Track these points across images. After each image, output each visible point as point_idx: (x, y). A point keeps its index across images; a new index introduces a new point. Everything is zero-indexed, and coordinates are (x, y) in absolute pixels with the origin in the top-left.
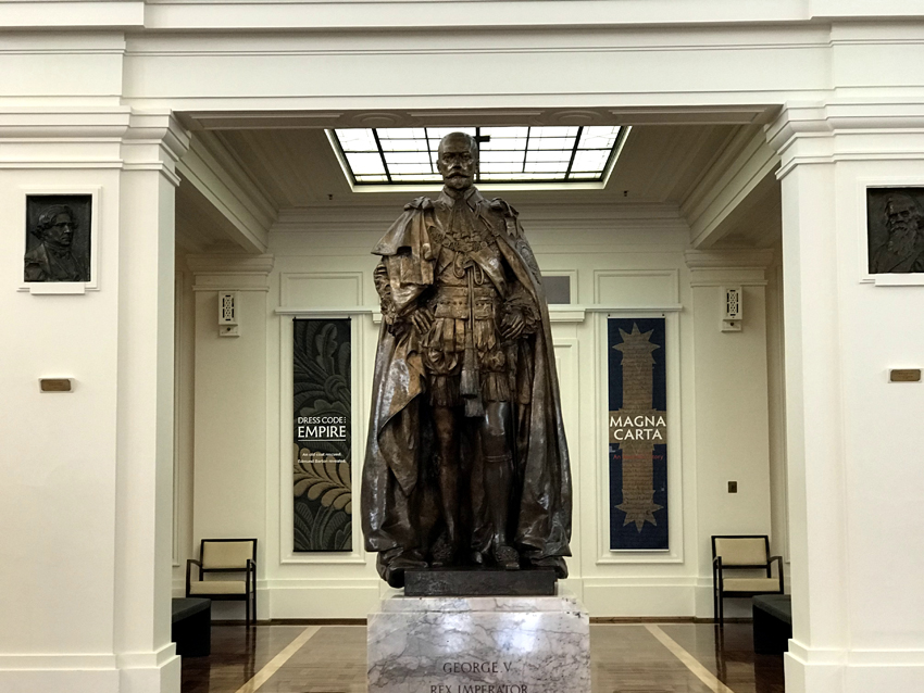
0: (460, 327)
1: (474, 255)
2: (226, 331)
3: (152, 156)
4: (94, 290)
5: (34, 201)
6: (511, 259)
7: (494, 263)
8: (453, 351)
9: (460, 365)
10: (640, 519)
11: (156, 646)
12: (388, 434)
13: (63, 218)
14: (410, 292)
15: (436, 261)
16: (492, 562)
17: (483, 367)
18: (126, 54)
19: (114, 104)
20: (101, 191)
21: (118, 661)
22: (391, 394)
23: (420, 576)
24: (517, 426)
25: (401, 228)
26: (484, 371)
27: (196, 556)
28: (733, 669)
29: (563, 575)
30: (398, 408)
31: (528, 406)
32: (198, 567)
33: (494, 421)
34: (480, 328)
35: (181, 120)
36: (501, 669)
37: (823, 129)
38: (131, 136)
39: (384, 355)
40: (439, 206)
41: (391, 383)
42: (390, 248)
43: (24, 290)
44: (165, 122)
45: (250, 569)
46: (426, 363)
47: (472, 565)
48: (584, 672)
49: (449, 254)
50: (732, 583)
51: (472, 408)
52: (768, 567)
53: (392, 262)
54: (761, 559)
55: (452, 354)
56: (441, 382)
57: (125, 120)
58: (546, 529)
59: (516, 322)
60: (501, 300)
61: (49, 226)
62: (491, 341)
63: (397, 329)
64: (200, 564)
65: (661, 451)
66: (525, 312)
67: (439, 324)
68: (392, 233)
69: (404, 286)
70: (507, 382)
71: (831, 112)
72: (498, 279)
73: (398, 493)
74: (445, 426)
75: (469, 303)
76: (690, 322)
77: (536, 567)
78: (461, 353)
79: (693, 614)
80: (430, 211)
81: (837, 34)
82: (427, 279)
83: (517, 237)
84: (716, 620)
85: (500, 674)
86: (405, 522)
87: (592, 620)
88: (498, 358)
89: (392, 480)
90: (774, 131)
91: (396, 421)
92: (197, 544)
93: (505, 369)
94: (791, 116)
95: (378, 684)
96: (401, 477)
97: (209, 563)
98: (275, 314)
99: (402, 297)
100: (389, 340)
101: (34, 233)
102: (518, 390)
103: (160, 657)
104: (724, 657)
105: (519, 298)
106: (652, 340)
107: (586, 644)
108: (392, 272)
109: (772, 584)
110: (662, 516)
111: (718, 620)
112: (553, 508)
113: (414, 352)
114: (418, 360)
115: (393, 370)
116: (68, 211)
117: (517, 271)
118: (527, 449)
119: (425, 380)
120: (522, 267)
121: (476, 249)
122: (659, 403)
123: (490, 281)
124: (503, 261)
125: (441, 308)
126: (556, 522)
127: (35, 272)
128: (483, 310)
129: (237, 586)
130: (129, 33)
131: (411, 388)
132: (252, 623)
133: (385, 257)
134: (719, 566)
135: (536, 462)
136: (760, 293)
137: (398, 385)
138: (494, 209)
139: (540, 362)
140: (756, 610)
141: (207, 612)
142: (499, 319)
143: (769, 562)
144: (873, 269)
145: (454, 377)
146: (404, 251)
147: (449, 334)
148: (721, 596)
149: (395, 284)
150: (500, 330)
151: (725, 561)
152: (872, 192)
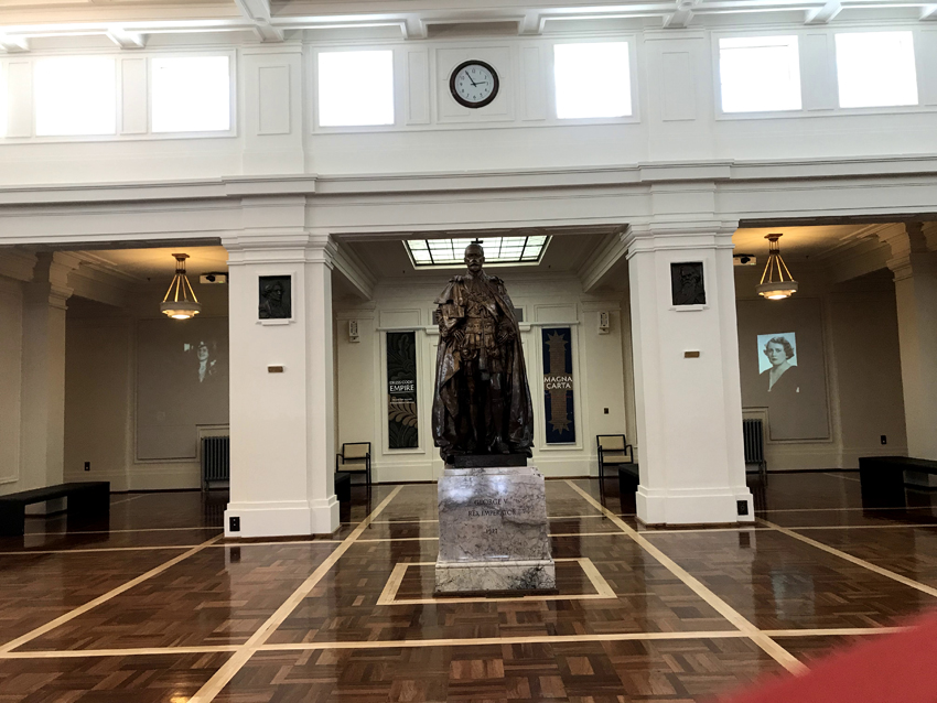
0: (478, 338)
1: (483, 303)
2: (353, 340)
3: (320, 256)
4: (293, 322)
5: (263, 279)
6: (501, 305)
7: (493, 306)
8: (474, 349)
9: (478, 356)
10: (561, 427)
11: (328, 496)
12: (444, 390)
13: (277, 287)
14: (453, 322)
15: (465, 306)
16: (496, 451)
17: (489, 357)
18: (306, 206)
19: (301, 231)
20: (295, 274)
21: (309, 504)
22: (445, 370)
23: (462, 458)
24: (506, 384)
25: (448, 291)
26: (490, 358)
27: (340, 452)
28: (609, 501)
29: (531, 456)
30: (449, 377)
31: (511, 375)
32: (341, 457)
33: (495, 382)
34: (487, 338)
35: (333, 237)
36: (502, 503)
37: (649, 235)
38: (310, 246)
39: (441, 352)
40: (466, 279)
41: (445, 365)
42: (443, 301)
43: (258, 323)
44: (326, 239)
45: (368, 458)
46: (462, 354)
47: (487, 453)
48: (543, 503)
49: (472, 303)
50: (607, 459)
51: (485, 376)
52: (625, 450)
53: (444, 307)
54: (621, 446)
55: (474, 351)
56: (469, 364)
57: (307, 239)
58: (521, 434)
59: (505, 335)
60: (497, 325)
61: (270, 291)
62: (493, 343)
63: (448, 339)
64: (343, 456)
65: (570, 393)
66: (509, 330)
67: (467, 336)
68: (443, 293)
69: (450, 319)
70: (501, 363)
71: (652, 227)
72: (495, 314)
73: (450, 419)
74: (471, 385)
75: (481, 326)
76: (582, 329)
77: (518, 453)
78: (479, 350)
79: (588, 474)
80: (462, 282)
81: (654, 188)
82: (461, 315)
83: (504, 292)
84: (600, 477)
85: (502, 504)
86: (453, 432)
87: (546, 479)
88: (496, 352)
89: (447, 413)
90: (625, 236)
91: (448, 384)
92: (341, 446)
93: (499, 358)
94: (633, 229)
95: (443, 511)
96: (451, 410)
97: (347, 455)
98: (377, 330)
99: (449, 324)
100: (443, 345)
101: (263, 295)
102: (506, 367)
103: (330, 502)
104: (605, 495)
105: (505, 323)
106: (564, 339)
107: (543, 489)
108: (444, 312)
109: (627, 458)
110: (572, 426)
111: (601, 478)
112: (525, 424)
113: (456, 350)
114: (458, 354)
115: (446, 359)
116: (279, 284)
117: (504, 310)
118: (511, 395)
119: (461, 364)
120: (506, 308)
121: (484, 299)
122: (569, 370)
123: (492, 315)
124: (497, 305)
125: (468, 329)
126: (526, 431)
127: (264, 314)
128: (489, 330)
129: (362, 466)
130: (307, 196)
131: (455, 367)
132: (369, 484)
133: (441, 305)
134: (600, 450)
135: (516, 401)
136: (617, 314)
137: (449, 366)
138: (492, 281)
139: (516, 354)
140: (620, 472)
141: (348, 480)
142: (496, 333)
143: (626, 447)
144: (675, 302)
145: (476, 362)
146: (450, 302)
147: (472, 341)
148: (602, 465)
149: (446, 318)
150: (496, 338)
151: (604, 448)
152: (673, 265)
